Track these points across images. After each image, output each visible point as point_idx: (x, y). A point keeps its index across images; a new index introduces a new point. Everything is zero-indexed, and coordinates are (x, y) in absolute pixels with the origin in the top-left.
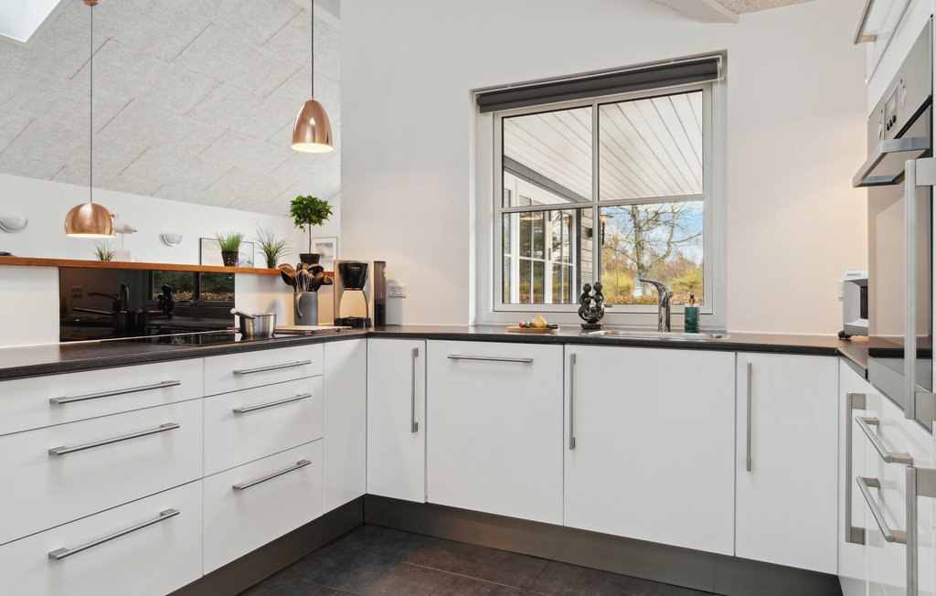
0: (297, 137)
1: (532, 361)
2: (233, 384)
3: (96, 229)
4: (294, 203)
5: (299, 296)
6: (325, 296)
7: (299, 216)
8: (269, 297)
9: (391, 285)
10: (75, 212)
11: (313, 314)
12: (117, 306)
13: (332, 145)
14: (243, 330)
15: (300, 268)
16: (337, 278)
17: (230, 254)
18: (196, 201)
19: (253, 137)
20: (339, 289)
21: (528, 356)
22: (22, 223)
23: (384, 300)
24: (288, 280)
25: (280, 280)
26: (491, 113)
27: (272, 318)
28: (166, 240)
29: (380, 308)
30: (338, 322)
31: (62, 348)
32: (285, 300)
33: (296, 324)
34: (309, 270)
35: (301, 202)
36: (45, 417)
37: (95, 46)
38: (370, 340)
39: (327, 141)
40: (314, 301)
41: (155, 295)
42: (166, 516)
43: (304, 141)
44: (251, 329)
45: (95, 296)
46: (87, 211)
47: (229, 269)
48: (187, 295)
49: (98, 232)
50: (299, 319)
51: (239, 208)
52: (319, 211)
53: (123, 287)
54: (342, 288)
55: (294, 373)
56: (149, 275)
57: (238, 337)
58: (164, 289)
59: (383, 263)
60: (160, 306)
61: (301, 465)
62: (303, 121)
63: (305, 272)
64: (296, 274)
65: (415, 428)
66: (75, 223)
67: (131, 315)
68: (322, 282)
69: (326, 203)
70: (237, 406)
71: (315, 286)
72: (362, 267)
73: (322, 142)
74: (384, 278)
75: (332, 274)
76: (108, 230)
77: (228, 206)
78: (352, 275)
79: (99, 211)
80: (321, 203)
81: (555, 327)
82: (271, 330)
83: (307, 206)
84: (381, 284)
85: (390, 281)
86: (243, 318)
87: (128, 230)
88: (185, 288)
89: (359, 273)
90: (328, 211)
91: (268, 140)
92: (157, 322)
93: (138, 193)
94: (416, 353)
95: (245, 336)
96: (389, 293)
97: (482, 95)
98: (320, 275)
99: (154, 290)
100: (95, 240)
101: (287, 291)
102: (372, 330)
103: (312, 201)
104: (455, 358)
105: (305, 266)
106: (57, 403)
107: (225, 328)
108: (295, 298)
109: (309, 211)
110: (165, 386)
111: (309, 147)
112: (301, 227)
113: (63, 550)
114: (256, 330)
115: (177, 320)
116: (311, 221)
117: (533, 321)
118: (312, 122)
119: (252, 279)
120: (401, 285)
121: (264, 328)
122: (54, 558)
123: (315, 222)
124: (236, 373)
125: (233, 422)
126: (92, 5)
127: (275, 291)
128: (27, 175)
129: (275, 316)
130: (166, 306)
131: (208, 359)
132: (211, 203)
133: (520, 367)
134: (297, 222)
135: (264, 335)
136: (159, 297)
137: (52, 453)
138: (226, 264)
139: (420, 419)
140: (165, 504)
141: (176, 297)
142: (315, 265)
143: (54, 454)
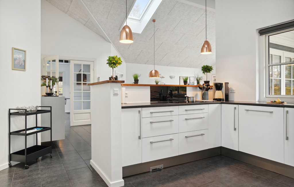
0: (202, 51)
1: (272, 112)
2: (185, 113)
3: (155, 76)
4: (202, 67)
5: (203, 92)
6: (210, 93)
7: (204, 71)
8: (195, 93)
9: (231, 89)
10: (151, 72)
11: (207, 97)
12: (160, 95)
13: (211, 52)
14: (188, 100)
15: (203, 85)
16: (214, 87)
17: (185, 82)
18: (179, 66)
19: (194, 47)
20: (214, 91)
21: (271, 111)
22: (140, 75)
23: (228, 93)
24: (200, 88)
25: (198, 88)
26: (264, 35)
27: (195, 98)
28: (171, 77)
29: (227, 96)
30: (214, 99)
31: (151, 103)
32: (199, 93)
33: (202, 100)
34: (206, 85)
35: (204, 67)
36: (149, 115)
37: (155, 31)
38: (222, 104)
39: (210, 51)
40: (207, 93)
41: (168, 92)
42: (171, 140)
43: (204, 52)
44: (190, 100)
45: (155, 92)
46: (153, 72)
47: (185, 86)
48: (176, 92)
49: (156, 77)
50: (203, 98)
51: (190, 67)
52: (209, 69)
53: (161, 90)
54: (216, 90)
55: (200, 111)
56: (167, 87)
57: (187, 102)
58: (171, 90)
59: (228, 83)
60: (170, 95)
61: (202, 135)
62: (204, 46)
63: (205, 86)
64: (202, 86)
65: (235, 129)
66: (151, 75)
67: (163, 96)
68: (209, 89)
69: (211, 67)
70: (186, 118)
71: (207, 90)
72: (221, 84)
73: (209, 51)
74: (228, 87)
75: (212, 86)
76: (158, 76)
77: (187, 67)
78: (219, 87)
79: (156, 71)
80: (210, 67)
81: (283, 102)
82: (195, 101)
83: (206, 68)
84: (227, 89)
85: (230, 88)
86: (188, 97)
87: (163, 77)
88: (176, 90)
89: (220, 86)
90: (212, 69)
91: (198, 47)
92: (169, 99)
93: (164, 65)
94: (235, 108)
95: (189, 102)
96: (230, 91)
97: (260, 30)
98: (209, 87)
99: (168, 91)
100: (155, 78)
101: (200, 91)
102: (224, 102)
103: (207, 66)
104: (247, 110)
105: (205, 84)
106: (151, 113)
107: (184, 100)
108: (202, 92)
109: (207, 69)
110: (171, 111)
111: (205, 53)
112: (204, 74)
113: (152, 142)
114: (191, 101)
115: (174, 98)
116: (207, 72)
117: (276, 100)
118: (206, 46)
119: (191, 88)
120: (234, 89)
121: (193, 100)
122: (151, 143)
123: (208, 72)
124: (186, 110)
125: (185, 121)
126: (154, 22)
127: (197, 91)
128: (141, 63)
129: (196, 97)
130: (171, 95)
131: (179, 106)
132: (183, 66)
133: (269, 114)
134: (203, 72)
135: (193, 102)
136: (170, 92)
137: (150, 122)
138: (185, 84)
139: (236, 127)
140: (171, 137)
141: (173, 93)
142: (207, 84)
143: (151, 123)
